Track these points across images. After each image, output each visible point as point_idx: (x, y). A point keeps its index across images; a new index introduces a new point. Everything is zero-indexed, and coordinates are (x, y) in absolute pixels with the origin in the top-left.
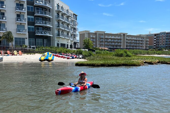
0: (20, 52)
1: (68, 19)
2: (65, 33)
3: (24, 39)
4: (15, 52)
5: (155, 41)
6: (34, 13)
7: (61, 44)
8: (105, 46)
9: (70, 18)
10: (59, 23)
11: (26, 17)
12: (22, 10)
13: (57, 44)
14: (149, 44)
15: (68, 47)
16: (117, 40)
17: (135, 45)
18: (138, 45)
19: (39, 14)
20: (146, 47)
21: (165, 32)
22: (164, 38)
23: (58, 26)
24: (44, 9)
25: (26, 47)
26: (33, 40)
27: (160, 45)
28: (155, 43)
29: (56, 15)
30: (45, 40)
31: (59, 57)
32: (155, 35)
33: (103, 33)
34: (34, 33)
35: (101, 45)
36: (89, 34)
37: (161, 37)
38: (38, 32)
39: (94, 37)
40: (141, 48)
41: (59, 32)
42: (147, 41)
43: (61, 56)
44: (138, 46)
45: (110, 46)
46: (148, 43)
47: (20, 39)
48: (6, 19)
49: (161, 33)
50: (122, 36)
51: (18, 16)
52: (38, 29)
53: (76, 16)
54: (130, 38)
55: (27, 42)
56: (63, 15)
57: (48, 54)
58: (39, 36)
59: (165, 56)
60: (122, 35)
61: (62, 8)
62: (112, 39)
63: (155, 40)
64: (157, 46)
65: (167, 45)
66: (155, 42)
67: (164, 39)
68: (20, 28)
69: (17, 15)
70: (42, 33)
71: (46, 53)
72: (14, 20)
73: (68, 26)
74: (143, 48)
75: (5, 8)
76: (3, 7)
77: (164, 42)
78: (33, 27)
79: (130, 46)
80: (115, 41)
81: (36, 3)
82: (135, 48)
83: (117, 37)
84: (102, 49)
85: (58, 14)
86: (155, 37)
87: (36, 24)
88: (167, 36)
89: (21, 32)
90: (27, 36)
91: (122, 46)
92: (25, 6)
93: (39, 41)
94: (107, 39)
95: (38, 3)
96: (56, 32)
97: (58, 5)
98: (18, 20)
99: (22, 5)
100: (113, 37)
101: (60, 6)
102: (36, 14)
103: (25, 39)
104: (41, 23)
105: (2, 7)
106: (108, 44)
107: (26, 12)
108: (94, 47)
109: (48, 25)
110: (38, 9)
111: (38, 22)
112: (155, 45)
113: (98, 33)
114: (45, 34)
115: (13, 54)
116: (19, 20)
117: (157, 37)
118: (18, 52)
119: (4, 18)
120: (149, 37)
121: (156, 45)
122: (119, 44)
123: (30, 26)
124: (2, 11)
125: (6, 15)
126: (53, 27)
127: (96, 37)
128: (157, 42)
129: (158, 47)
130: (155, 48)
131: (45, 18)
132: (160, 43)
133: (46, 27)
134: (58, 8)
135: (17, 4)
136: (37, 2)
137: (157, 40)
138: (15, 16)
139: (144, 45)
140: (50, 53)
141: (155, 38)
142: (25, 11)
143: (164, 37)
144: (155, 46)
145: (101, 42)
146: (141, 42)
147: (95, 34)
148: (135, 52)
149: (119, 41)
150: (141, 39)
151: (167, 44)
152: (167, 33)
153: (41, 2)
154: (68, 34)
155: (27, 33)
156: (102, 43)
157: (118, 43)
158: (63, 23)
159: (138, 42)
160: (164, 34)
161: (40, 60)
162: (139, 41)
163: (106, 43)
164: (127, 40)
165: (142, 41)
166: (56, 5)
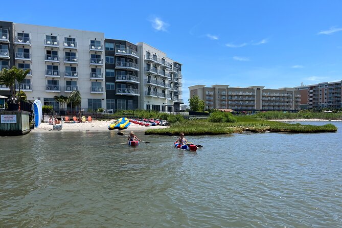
0: (89, 118)
1: (165, 71)
2: (160, 91)
3: (100, 100)
4: (83, 118)
5: (311, 97)
6: (114, 66)
7: (153, 105)
8: (228, 106)
9: (167, 70)
10: (149, 77)
11: (103, 71)
12: (98, 63)
13: (147, 106)
14: (300, 102)
15: (164, 110)
16: (247, 98)
17: (278, 104)
18: (282, 104)
19: (122, 67)
20: (296, 106)
21: (327, 83)
22: (326, 92)
23: (149, 82)
24: (129, 59)
25: (102, 111)
26: (112, 102)
27: (320, 103)
28: (311, 101)
29: (146, 66)
30: (129, 101)
31: (138, 123)
32: (311, 88)
33: (225, 88)
34: (115, 92)
35: (221, 106)
36: (204, 89)
37: (321, 90)
38: (119, 91)
39: (212, 93)
40: (286, 108)
41: (149, 89)
42: (296, 98)
43: (140, 122)
44: (283, 106)
45: (236, 107)
46: (300, 100)
47: (95, 100)
48: (77, 76)
49: (321, 85)
50: (255, 92)
51: (94, 70)
52: (120, 86)
53: (180, 65)
54: (269, 93)
55: (104, 105)
56: (156, 66)
57: (123, 120)
58: (120, 95)
59: (318, 120)
60: (256, 89)
61: (155, 56)
62: (239, 96)
63: (311, 95)
64: (315, 105)
65: (331, 104)
66: (311, 99)
67: (326, 94)
68: (95, 86)
69: (92, 69)
70: (125, 92)
71: (120, 120)
72: (88, 77)
73: (164, 81)
74: (291, 109)
75: (76, 62)
76: (74, 61)
77: (325, 98)
78: (113, 84)
79: (268, 106)
80: (244, 99)
81: (117, 52)
82: (277, 108)
83: (247, 93)
84: (222, 111)
85: (149, 65)
86: (311, 91)
87: (117, 80)
88: (331, 89)
89: (96, 91)
90: (104, 96)
91: (255, 106)
92: (103, 57)
93: (122, 102)
94: (231, 96)
95: (119, 53)
96: (145, 89)
97: (149, 53)
98: (92, 76)
99: (99, 57)
100: (241, 93)
101: (151, 54)
102: (117, 67)
103: (102, 101)
104: (124, 78)
105: (72, 61)
106: (234, 103)
107: (104, 65)
108: (211, 108)
109: (132, 81)
110: (120, 60)
111: (119, 78)
112: (311, 103)
113: (217, 88)
114: (129, 93)
115: (80, 121)
116: (94, 75)
117: (314, 91)
118: (87, 117)
119: (75, 75)
120: (301, 91)
121: (314, 103)
122: (251, 103)
123: (108, 83)
124: (73, 66)
125: (77, 70)
126: (140, 83)
127: (215, 94)
128: (314, 99)
129: (316, 107)
130: (311, 108)
131: (130, 71)
132: (320, 101)
133: (131, 84)
134: (148, 58)
135: (92, 56)
136: (119, 51)
137: (314, 95)
138: (90, 71)
139: (293, 104)
140: (126, 119)
141: (312, 93)
142: (102, 63)
143: (326, 90)
144: (311, 105)
145: (222, 101)
146: (286, 99)
147: (214, 89)
148: (267, 115)
149: (251, 99)
150: (286, 95)
151: (330, 102)
152: (331, 85)
153: (124, 51)
154: (164, 92)
155: (105, 93)
156: (224, 102)
157: (249, 101)
158: (156, 76)
159: (282, 99)
160: (326, 86)
161: (110, 129)
162: (283, 97)
163: (230, 102)
164: (263, 96)
165: (288, 97)
166: (145, 53)
